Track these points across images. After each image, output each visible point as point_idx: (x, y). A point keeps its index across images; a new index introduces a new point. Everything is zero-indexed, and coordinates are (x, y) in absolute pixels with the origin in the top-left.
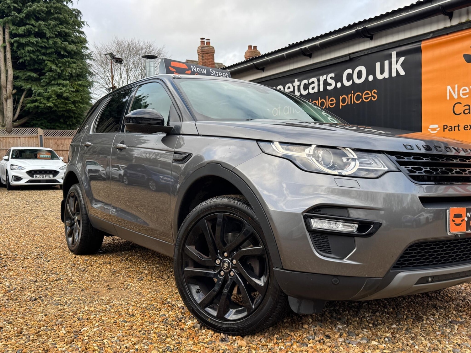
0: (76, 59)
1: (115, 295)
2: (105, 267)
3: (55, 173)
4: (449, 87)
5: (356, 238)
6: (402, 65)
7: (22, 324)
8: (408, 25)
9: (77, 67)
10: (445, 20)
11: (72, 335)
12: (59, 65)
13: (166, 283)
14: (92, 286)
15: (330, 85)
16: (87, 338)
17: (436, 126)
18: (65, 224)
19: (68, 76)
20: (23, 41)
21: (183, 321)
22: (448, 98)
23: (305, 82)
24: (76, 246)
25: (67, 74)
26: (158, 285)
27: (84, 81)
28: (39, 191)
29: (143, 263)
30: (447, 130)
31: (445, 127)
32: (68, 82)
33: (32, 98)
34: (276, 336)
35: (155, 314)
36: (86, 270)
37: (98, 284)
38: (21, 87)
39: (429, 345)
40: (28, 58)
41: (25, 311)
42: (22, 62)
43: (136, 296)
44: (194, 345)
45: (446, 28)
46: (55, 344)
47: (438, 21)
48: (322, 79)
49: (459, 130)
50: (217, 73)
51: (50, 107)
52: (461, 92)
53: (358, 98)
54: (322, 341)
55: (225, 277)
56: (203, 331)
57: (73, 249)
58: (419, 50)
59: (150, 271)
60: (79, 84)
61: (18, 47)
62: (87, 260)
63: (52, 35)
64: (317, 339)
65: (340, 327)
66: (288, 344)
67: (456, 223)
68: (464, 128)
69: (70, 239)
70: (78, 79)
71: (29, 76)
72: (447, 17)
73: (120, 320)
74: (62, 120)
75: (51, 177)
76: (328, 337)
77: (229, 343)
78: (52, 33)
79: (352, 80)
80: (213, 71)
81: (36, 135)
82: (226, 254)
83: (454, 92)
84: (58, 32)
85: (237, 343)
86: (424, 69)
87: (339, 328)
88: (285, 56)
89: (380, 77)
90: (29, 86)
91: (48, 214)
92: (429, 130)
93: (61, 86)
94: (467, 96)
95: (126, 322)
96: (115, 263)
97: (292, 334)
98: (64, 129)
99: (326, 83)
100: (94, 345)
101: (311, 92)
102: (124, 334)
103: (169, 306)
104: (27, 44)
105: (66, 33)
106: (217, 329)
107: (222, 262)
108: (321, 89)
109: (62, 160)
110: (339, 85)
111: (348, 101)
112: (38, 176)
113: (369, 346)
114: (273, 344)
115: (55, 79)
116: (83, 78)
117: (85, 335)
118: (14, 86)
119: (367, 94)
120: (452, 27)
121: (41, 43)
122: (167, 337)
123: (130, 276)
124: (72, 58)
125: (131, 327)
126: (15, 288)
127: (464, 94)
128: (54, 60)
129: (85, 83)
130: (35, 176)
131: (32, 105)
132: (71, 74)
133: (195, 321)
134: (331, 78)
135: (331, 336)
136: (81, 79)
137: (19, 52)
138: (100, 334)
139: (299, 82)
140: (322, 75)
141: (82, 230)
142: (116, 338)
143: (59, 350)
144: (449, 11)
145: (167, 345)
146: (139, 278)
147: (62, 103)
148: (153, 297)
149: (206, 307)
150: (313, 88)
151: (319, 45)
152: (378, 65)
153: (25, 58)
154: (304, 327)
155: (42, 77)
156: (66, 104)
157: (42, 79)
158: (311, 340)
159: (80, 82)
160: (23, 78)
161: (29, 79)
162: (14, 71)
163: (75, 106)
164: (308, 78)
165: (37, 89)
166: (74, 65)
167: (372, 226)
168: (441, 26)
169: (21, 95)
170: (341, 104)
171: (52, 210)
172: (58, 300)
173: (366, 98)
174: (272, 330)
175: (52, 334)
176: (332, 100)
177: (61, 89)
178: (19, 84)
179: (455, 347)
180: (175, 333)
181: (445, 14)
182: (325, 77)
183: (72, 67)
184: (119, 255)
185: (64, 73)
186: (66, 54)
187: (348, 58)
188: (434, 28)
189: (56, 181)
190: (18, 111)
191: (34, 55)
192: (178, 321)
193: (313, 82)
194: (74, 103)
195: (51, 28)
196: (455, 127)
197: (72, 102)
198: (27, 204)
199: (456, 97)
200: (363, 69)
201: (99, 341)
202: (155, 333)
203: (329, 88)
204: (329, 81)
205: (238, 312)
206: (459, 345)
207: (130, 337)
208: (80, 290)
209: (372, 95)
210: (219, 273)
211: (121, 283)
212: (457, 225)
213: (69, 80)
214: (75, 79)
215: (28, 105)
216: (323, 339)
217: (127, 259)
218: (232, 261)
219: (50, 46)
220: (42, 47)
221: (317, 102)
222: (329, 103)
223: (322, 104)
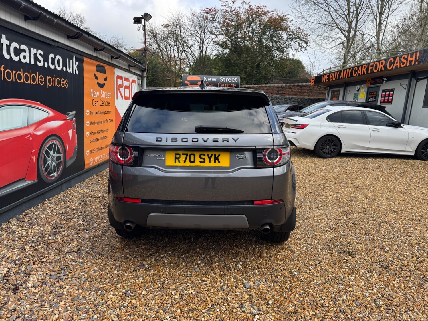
4: (91, 90)
6: (77, 67)
15: (40, 61)
17: (88, 111)
22: (91, 96)
30: (91, 114)
48: (33, 51)
53: (59, 82)
83: (92, 93)
86: (84, 75)
89: (68, 71)
92: (86, 113)
111: (52, 83)
119: (63, 81)
127: (94, 95)
134: (40, 54)
152: (68, 60)
170: (48, 84)
176: (41, 78)
193: (24, 51)
196: (93, 112)
200: (61, 59)
209: (65, 83)
221: (29, 75)
222: (39, 80)
223: (34, 79)
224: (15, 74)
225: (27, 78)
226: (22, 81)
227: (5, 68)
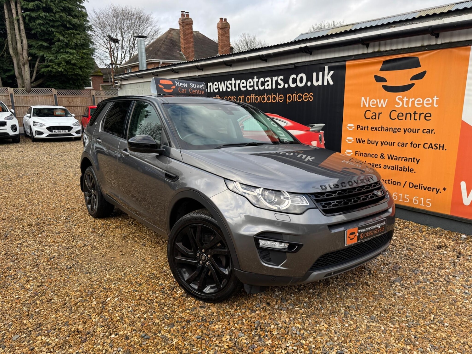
0: (80, 31)
1: (126, 261)
2: (117, 232)
3: (69, 128)
4: (363, 98)
5: (287, 253)
6: (332, 77)
7: (64, 295)
8: (337, 48)
9: (81, 38)
10: (363, 48)
11: (101, 305)
12: (66, 36)
13: (162, 249)
14: (109, 251)
15: (280, 85)
16: (111, 308)
17: (352, 125)
18: (85, 194)
19: (74, 45)
20: (34, 15)
21: (175, 290)
22: (362, 106)
23: (262, 79)
24: (94, 212)
25: (73, 44)
26: (156, 251)
27: (87, 49)
28: (58, 143)
29: (144, 227)
30: (359, 129)
31: (359, 127)
32: (74, 51)
33: (45, 64)
34: (236, 303)
35: (156, 283)
36: (104, 235)
37: (114, 250)
38: (36, 54)
39: (330, 308)
40: (39, 30)
41: (65, 281)
42: (34, 33)
43: (141, 262)
44: (183, 312)
45: (363, 54)
46: (90, 316)
47: (358, 49)
48: (275, 79)
49: (368, 130)
50: (195, 85)
51: (62, 72)
52: (371, 103)
53: (300, 97)
54: (264, 308)
55: (203, 266)
56: (189, 299)
57: (93, 214)
58: (344, 68)
59: (150, 236)
60: (84, 52)
61: (29, 20)
62: (103, 224)
63: (58, 10)
64: (262, 307)
65: (277, 293)
66: (243, 311)
67: (351, 238)
68: (371, 129)
69: (89, 206)
70: (82, 48)
71: (41, 45)
72: (365, 46)
73: (132, 289)
74: (71, 82)
75: (66, 132)
76: (269, 304)
77: (206, 309)
78: (58, 8)
79: (295, 84)
80: (192, 84)
81: (51, 94)
82: (203, 251)
83: (366, 102)
84: (63, 7)
85: (211, 310)
86: (347, 82)
87: (276, 295)
88: (247, 59)
89: (315, 84)
90: (42, 54)
91: (68, 170)
92: (347, 127)
93: (69, 54)
94: (375, 106)
95: (136, 291)
96: (124, 227)
97: (246, 302)
98: (73, 89)
99: (277, 83)
100: (117, 315)
101: (267, 88)
102: (136, 304)
103: (165, 275)
104: (38, 18)
105: (69, 8)
106: (198, 298)
107: (201, 256)
108: (274, 87)
109: (74, 117)
110: (286, 86)
111: (292, 98)
112: (56, 131)
113: (294, 312)
114: (233, 311)
115: (63, 48)
116: (86, 47)
117: (110, 305)
118: (29, 53)
119: (306, 95)
120: (368, 53)
121: (49, 17)
122: (165, 305)
123: (136, 241)
124: (76, 30)
125: (140, 296)
126: (54, 256)
127: (373, 105)
128: (61, 31)
129: (88, 51)
130: (53, 131)
131: (46, 70)
132: (76, 44)
133: (183, 291)
134: (281, 80)
135: (271, 303)
136: (85, 48)
137: (31, 25)
138: (120, 305)
139: (257, 79)
140: (275, 76)
141: (98, 202)
142: (131, 308)
143: (94, 321)
144: (366, 43)
145: (165, 313)
146: (142, 243)
147: (71, 68)
148: (153, 264)
149: (190, 283)
150: (268, 86)
151: (272, 55)
152: (315, 74)
153: (37, 30)
154: (254, 296)
155: (52, 46)
156: (74, 69)
157: (52, 48)
158: (258, 308)
159: (84, 51)
160: (36, 47)
161: (41, 47)
162: (27, 41)
163: (82, 71)
164: (264, 77)
165: (49, 56)
166: (79, 37)
167: (297, 247)
168: (360, 52)
169: (36, 61)
170: (287, 100)
171: (71, 166)
172: (87, 268)
173: (306, 99)
174: (234, 298)
175: (87, 305)
176: (281, 97)
177: (69, 57)
178: (33, 51)
179: (346, 310)
180: (170, 302)
181: (363, 44)
182: (276, 78)
183: (77, 38)
184: (126, 219)
185: (71, 43)
186: (71, 26)
187: (293, 66)
188: (356, 53)
189: (71, 135)
190: (34, 74)
191: (44, 27)
192: (171, 290)
193: (268, 81)
194: (81, 68)
195: (57, 4)
196: (365, 127)
197: (79, 67)
198: (50, 158)
199: (367, 106)
200: (304, 76)
201: (119, 312)
202: (157, 302)
203: (279, 87)
204: (280, 82)
205: (212, 288)
206: (349, 307)
207: (140, 307)
208: (101, 256)
209: (309, 97)
210: (199, 262)
211: (130, 249)
212: (351, 239)
213: (75, 49)
214: (80, 48)
215: (43, 70)
216: (265, 307)
217: (132, 223)
218: (207, 255)
219: (57, 19)
220: (50, 20)
221: (270, 97)
222: (279, 98)
223: (274, 99)
224: (261, 97)
225: (269, 99)
226: (265, 101)
227: (255, 96)
